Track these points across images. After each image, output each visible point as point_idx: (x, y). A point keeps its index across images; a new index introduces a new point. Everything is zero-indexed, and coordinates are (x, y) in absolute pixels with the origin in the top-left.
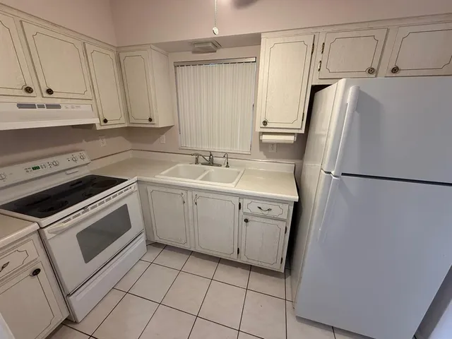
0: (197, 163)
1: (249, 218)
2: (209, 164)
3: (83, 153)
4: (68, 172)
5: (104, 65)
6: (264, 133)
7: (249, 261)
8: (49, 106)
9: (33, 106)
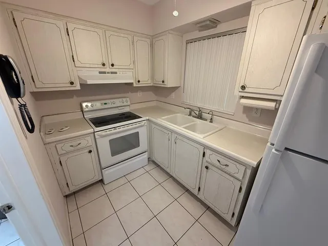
0: (190, 115)
1: (210, 166)
2: (198, 118)
3: (128, 99)
4: (119, 108)
5: (143, 48)
6: (243, 97)
7: (206, 200)
8: (112, 73)
9: (104, 73)
